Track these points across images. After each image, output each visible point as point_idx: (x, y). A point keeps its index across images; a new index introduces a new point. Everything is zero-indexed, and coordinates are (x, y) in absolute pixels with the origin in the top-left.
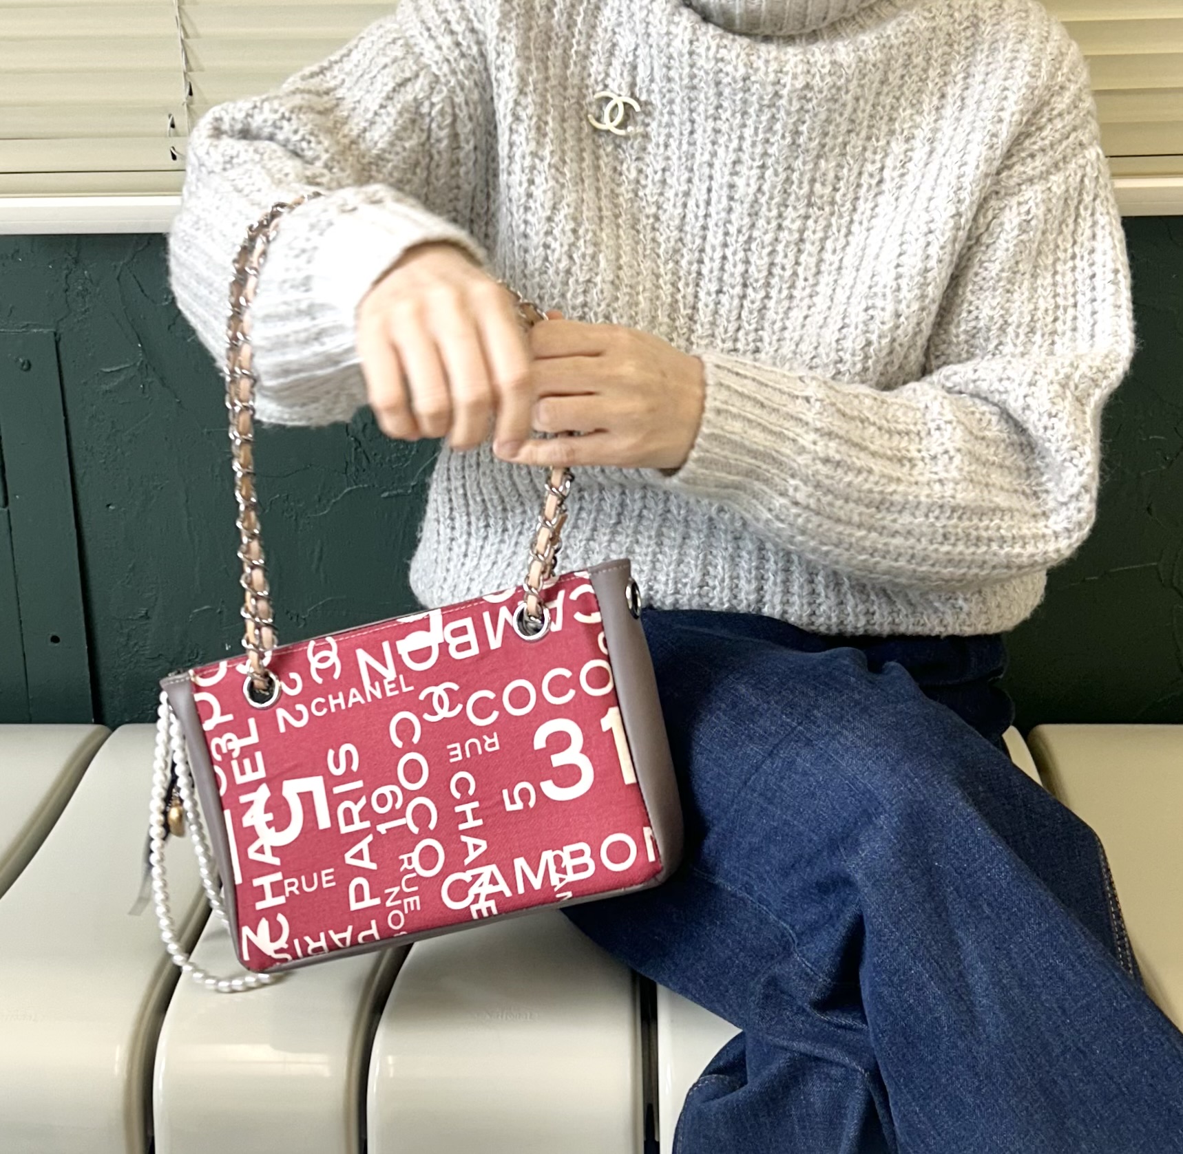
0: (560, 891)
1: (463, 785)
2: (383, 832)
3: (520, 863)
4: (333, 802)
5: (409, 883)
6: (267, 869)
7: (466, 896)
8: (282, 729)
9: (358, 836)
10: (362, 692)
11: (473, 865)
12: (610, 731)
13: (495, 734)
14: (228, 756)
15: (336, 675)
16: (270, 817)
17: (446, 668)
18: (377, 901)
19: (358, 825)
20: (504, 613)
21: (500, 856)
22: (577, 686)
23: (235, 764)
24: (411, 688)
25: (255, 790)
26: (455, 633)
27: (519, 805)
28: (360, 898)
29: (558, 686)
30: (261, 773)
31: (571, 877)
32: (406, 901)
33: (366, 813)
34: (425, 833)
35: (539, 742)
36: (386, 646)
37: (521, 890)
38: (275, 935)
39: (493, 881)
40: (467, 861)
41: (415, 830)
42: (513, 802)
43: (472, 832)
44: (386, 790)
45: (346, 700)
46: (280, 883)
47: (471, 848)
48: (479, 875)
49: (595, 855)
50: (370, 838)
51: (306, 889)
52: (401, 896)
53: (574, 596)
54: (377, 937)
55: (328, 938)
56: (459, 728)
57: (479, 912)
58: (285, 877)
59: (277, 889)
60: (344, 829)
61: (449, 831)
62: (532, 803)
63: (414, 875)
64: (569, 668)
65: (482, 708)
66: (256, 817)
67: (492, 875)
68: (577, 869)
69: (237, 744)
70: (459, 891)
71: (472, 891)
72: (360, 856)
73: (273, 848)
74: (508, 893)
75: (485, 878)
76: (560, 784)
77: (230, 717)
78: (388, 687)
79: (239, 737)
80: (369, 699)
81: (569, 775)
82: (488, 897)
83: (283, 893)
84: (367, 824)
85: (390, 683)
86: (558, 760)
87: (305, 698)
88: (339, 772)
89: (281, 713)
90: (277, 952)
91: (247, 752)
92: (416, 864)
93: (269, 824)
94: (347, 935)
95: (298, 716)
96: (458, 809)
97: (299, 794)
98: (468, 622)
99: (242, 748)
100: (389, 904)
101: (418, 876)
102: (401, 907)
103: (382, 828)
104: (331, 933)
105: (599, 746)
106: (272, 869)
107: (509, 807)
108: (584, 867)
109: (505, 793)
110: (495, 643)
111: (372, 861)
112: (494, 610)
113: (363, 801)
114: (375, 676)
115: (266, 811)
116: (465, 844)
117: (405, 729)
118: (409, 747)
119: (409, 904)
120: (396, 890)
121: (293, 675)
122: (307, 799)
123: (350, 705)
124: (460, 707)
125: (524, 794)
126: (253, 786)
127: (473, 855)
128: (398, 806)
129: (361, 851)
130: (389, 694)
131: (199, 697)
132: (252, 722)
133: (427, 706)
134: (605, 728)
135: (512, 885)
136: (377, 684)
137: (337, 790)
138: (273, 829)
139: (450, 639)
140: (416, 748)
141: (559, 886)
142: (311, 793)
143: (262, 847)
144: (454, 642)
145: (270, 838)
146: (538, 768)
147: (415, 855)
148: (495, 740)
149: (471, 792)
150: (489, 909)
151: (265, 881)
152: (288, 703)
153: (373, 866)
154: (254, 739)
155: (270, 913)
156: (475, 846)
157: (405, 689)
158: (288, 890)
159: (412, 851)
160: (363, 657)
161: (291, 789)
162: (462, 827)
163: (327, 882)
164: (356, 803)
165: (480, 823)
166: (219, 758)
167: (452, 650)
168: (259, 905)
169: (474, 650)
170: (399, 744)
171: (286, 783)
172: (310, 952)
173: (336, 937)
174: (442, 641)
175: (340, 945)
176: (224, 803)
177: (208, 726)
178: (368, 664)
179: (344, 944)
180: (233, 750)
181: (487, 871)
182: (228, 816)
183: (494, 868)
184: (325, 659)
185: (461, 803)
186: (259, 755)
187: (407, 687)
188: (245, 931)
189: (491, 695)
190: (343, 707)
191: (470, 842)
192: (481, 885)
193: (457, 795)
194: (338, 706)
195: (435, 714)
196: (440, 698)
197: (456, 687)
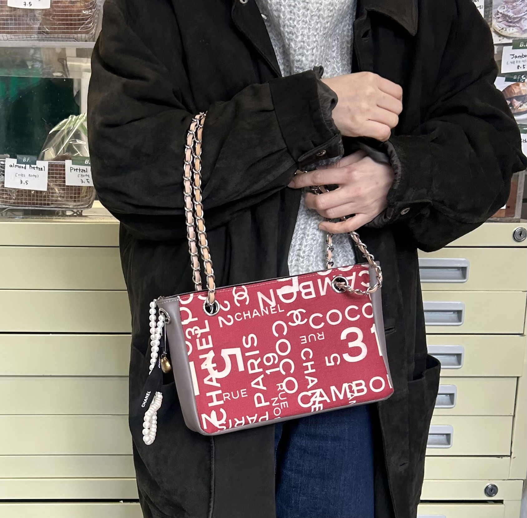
0: (352, 400)
1: (307, 354)
2: (269, 373)
3: (333, 388)
4: (245, 360)
5: (282, 396)
6: (214, 389)
7: (310, 402)
8: (221, 326)
9: (257, 375)
10: (259, 311)
11: (311, 389)
12: (374, 333)
13: (323, 333)
14: (194, 337)
15: (247, 303)
16: (215, 365)
17: (299, 303)
18: (268, 403)
19: (257, 370)
20: (327, 280)
21: (324, 385)
22: (361, 314)
23: (198, 340)
24: (283, 311)
25: (207, 353)
26: (305, 287)
27: (333, 364)
28: (260, 402)
29: (352, 313)
30: (211, 345)
31: (356, 394)
32: (281, 404)
33: (261, 365)
34: (288, 374)
35: (343, 336)
36: (271, 291)
37: (334, 399)
38: (219, 417)
39: (321, 396)
40: (309, 387)
41: (284, 373)
42: (330, 362)
43: (310, 375)
44: (270, 355)
45: (252, 315)
46: (221, 395)
47: (310, 382)
48: (315, 393)
49: (367, 386)
50: (262, 376)
51: (234, 398)
52: (279, 401)
53: (360, 274)
54: (267, 419)
55: (246, 419)
56: (305, 329)
58: (223, 393)
59: (219, 398)
60: (251, 372)
61: (300, 374)
62: (338, 363)
63: (284, 392)
64: (357, 306)
65: (316, 321)
66: (208, 365)
67: (321, 393)
68: (359, 391)
69: (199, 332)
70: (306, 400)
71: (312, 400)
72: (258, 384)
73: (216, 379)
74: (328, 401)
75: (318, 394)
76: (352, 355)
77: (196, 319)
78: (272, 310)
79: (201, 329)
80: (263, 315)
81: (356, 351)
82: (320, 402)
83: (223, 400)
84: (261, 370)
85: (273, 308)
86: (351, 345)
87: (232, 312)
88: (248, 346)
89: (220, 319)
90: (220, 425)
91: (204, 335)
92: (284, 388)
93: (215, 369)
94: (255, 418)
95: (229, 321)
96: (304, 364)
97: (229, 355)
98: (310, 283)
99: (201, 333)
100: (273, 405)
101: (286, 393)
102: (279, 406)
103: (268, 372)
104: (247, 417)
105: (369, 339)
106: (216, 389)
107: (328, 364)
108: (362, 390)
109: (326, 358)
110: (323, 293)
111: (264, 386)
112: (323, 278)
113: (259, 360)
114: (266, 304)
115: (213, 363)
116: (308, 380)
117: (280, 329)
118: (281, 336)
119: (283, 405)
120: (276, 399)
121: (226, 302)
122: (233, 358)
123: (253, 317)
124: (306, 320)
125: (335, 359)
126: (206, 351)
127: (311, 385)
128: (276, 362)
129: (258, 381)
130: (272, 313)
131: (182, 309)
132: (206, 322)
133: (291, 319)
134: (372, 332)
135: (330, 397)
136: (267, 308)
137: (247, 354)
138: (217, 371)
139: (302, 290)
140: (285, 338)
141: (351, 398)
142: (235, 355)
143: (211, 378)
144: (304, 292)
145: (215, 375)
146: (342, 347)
147: (284, 384)
148: (323, 335)
149: (311, 357)
150: (320, 408)
151: (214, 394)
152: (224, 314)
153: (265, 388)
154: (207, 329)
155: (216, 408)
156: (312, 381)
157: (280, 311)
158: (225, 398)
159: (283, 382)
160: (260, 295)
161: (225, 353)
162: (306, 372)
163: (244, 395)
164: (256, 361)
165: (314, 370)
166: (189, 337)
167: (303, 295)
168: (210, 405)
169: (314, 295)
170: (277, 335)
171: (223, 350)
172: (236, 426)
173: (249, 419)
174: (298, 290)
175: (250, 422)
176: (190, 358)
177: (185, 322)
178: (262, 299)
179: (252, 422)
180: (198, 334)
181: (318, 391)
182: (192, 364)
183: (321, 390)
184: (241, 296)
185: (306, 362)
186: (210, 337)
187: (281, 310)
188: (204, 416)
189: (321, 316)
190: (250, 317)
191: (310, 379)
192: (316, 397)
193: (304, 358)
194: (247, 317)
195: (294, 322)
196: (297, 315)
197: (304, 311)
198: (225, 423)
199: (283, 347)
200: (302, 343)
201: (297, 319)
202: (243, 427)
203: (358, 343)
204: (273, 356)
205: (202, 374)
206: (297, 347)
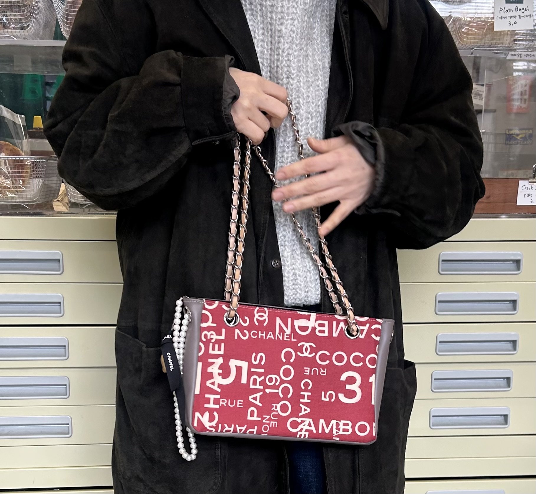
0: (336, 436)
1: (307, 384)
2: (268, 392)
3: (322, 421)
4: (250, 374)
5: (274, 416)
6: (214, 392)
7: (298, 428)
8: (236, 338)
9: (257, 391)
10: (274, 335)
11: (302, 417)
12: (372, 382)
13: (326, 369)
14: (209, 341)
15: (265, 324)
16: (221, 371)
17: (312, 337)
18: (259, 419)
19: (258, 387)
20: (342, 324)
21: (315, 416)
22: (364, 362)
23: (211, 345)
24: (296, 340)
26: (320, 325)
27: (327, 399)
28: (252, 415)
29: (357, 359)
30: (222, 353)
31: (341, 432)
32: (271, 422)
33: (262, 383)
34: (285, 398)
35: (343, 377)
36: (290, 320)
37: (320, 431)
38: (211, 419)
39: (310, 425)
40: (300, 414)
41: (281, 396)
42: (325, 397)
43: (305, 404)
44: (273, 376)
45: (266, 336)
46: (219, 399)
47: (303, 410)
48: (304, 421)
49: (353, 427)
50: (261, 393)
51: (230, 405)
52: (270, 419)
53: (373, 327)
54: (255, 433)
55: (235, 427)
56: (311, 362)
57: (301, 435)
58: (221, 398)
59: (216, 401)
60: (252, 386)
61: (296, 400)
62: (333, 400)
63: (277, 413)
64: (363, 354)
65: (323, 358)
66: (215, 369)
67: (310, 423)
68: (344, 430)
69: (215, 337)
70: (295, 425)
71: (301, 426)
72: (256, 399)
73: (219, 384)
74: (315, 431)
75: (307, 423)
76: (347, 396)
77: (215, 325)
78: (285, 336)
79: (217, 335)
80: (276, 339)
81: (351, 394)
82: (306, 431)
83: (219, 404)
84: (262, 387)
85: (287, 335)
86: (348, 387)
87: (249, 328)
88: (256, 363)
89: (237, 331)
90: (210, 427)
91: (218, 342)
92: (278, 409)
93: (219, 374)
94: (244, 429)
95: (244, 335)
96: (302, 393)
97: (236, 366)
98: (326, 323)
99: (216, 339)
100: (264, 421)
101: (279, 414)
102: (269, 424)
103: (268, 391)
105: (366, 387)
106: (216, 393)
107: (323, 399)
108: (347, 430)
109: (323, 393)
110: (335, 334)
111: (260, 402)
112: (338, 322)
113: (262, 378)
114: (282, 330)
115: (219, 368)
116: (301, 408)
117: (288, 355)
118: (288, 363)
119: (272, 424)
120: (268, 417)
121: (246, 318)
122: (239, 369)
123: (267, 338)
124: (314, 354)
125: (331, 396)
126: (216, 357)
127: (303, 413)
128: (277, 384)
129: (256, 397)
130: (285, 339)
131: (204, 312)
132: (224, 330)
133: (300, 349)
134: (370, 381)
135: (317, 429)
136: (281, 334)
137: (253, 370)
138: (221, 377)
139: (317, 326)
140: (291, 364)
141: (336, 434)
142: (241, 367)
143: (214, 382)
144: (318, 328)
145: (219, 380)
146: (340, 387)
148: (325, 371)
149: (309, 388)
150: (305, 435)
151: (212, 397)
152: (242, 329)
153: (260, 405)
154: (223, 337)
155: (211, 411)
156: (305, 410)
157: (292, 340)
158: (221, 403)
159: (278, 404)
160: (278, 321)
161: (233, 363)
162: (301, 400)
163: (239, 405)
164: (259, 378)
165: (309, 401)
166: (204, 340)
167: (317, 331)
168: (206, 406)
169: (326, 334)
170: (284, 360)
171: (232, 360)
172: (224, 431)
173: (238, 428)
174: (314, 326)
175: (238, 432)
176: (200, 359)
177: (204, 325)
178: (280, 324)
179: (240, 432)
180: (212, 339)
181: (308, 420)
182: (200, 364)
183: (311, 420)
184: (262, 316)
185: (304, 391)
186: (223, 345)
187: (294, 339)
188: (197, 414)
189: (328, 354)
190: (264, 338)
191: (303, 407)
192: (304, 425)
193: (303, 388)
194: (262, 337)
195: (303, 353)
196: (306, 348)
197: (314, 346)
198: (215, 426)
199: (287, 373)
200: (305, 374)
201: (306, 351)
202: (230, 434)
203: (355, 387)
204: (276, 378)
205: (207, 376)
206: (299, 376)
